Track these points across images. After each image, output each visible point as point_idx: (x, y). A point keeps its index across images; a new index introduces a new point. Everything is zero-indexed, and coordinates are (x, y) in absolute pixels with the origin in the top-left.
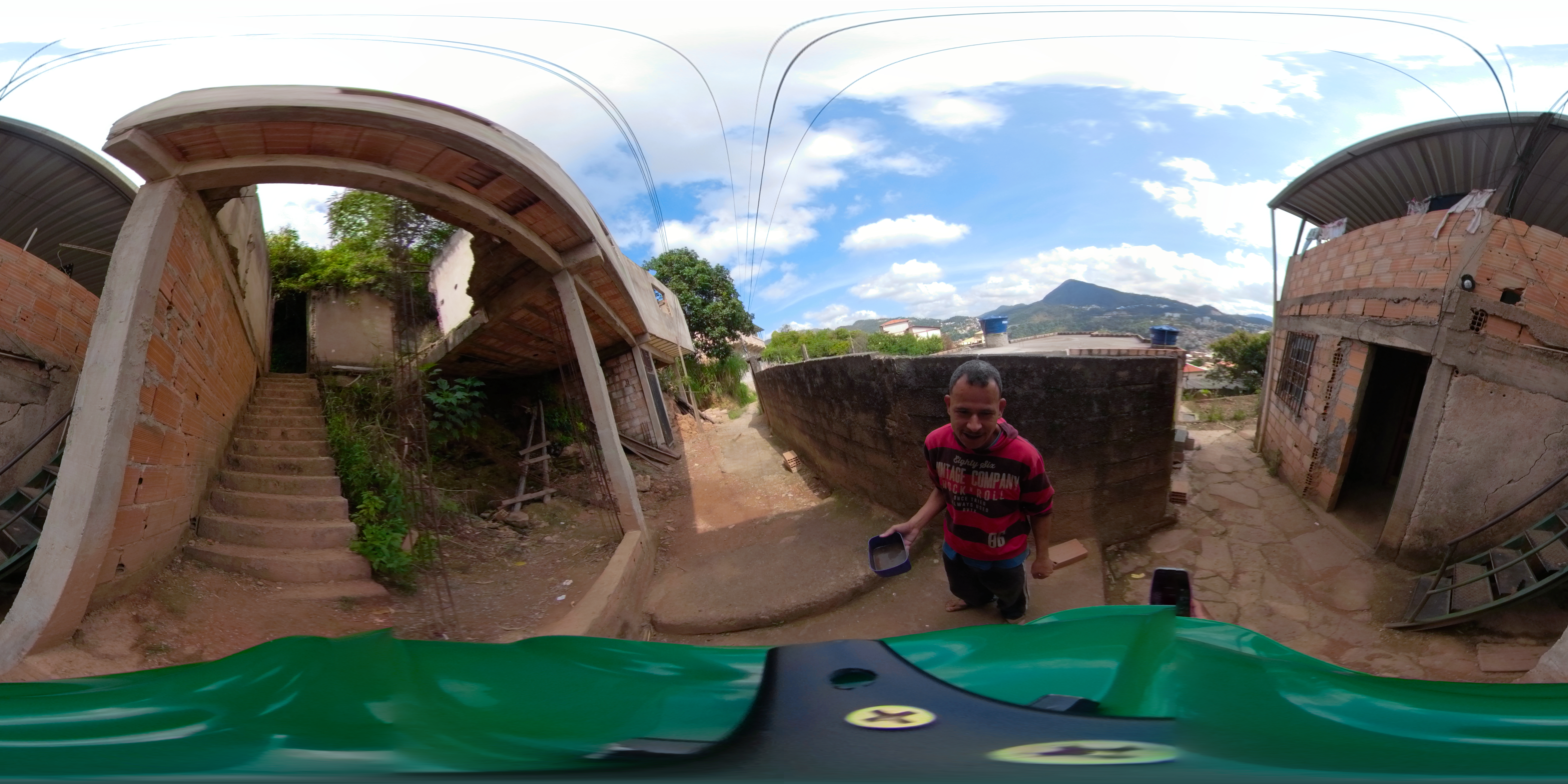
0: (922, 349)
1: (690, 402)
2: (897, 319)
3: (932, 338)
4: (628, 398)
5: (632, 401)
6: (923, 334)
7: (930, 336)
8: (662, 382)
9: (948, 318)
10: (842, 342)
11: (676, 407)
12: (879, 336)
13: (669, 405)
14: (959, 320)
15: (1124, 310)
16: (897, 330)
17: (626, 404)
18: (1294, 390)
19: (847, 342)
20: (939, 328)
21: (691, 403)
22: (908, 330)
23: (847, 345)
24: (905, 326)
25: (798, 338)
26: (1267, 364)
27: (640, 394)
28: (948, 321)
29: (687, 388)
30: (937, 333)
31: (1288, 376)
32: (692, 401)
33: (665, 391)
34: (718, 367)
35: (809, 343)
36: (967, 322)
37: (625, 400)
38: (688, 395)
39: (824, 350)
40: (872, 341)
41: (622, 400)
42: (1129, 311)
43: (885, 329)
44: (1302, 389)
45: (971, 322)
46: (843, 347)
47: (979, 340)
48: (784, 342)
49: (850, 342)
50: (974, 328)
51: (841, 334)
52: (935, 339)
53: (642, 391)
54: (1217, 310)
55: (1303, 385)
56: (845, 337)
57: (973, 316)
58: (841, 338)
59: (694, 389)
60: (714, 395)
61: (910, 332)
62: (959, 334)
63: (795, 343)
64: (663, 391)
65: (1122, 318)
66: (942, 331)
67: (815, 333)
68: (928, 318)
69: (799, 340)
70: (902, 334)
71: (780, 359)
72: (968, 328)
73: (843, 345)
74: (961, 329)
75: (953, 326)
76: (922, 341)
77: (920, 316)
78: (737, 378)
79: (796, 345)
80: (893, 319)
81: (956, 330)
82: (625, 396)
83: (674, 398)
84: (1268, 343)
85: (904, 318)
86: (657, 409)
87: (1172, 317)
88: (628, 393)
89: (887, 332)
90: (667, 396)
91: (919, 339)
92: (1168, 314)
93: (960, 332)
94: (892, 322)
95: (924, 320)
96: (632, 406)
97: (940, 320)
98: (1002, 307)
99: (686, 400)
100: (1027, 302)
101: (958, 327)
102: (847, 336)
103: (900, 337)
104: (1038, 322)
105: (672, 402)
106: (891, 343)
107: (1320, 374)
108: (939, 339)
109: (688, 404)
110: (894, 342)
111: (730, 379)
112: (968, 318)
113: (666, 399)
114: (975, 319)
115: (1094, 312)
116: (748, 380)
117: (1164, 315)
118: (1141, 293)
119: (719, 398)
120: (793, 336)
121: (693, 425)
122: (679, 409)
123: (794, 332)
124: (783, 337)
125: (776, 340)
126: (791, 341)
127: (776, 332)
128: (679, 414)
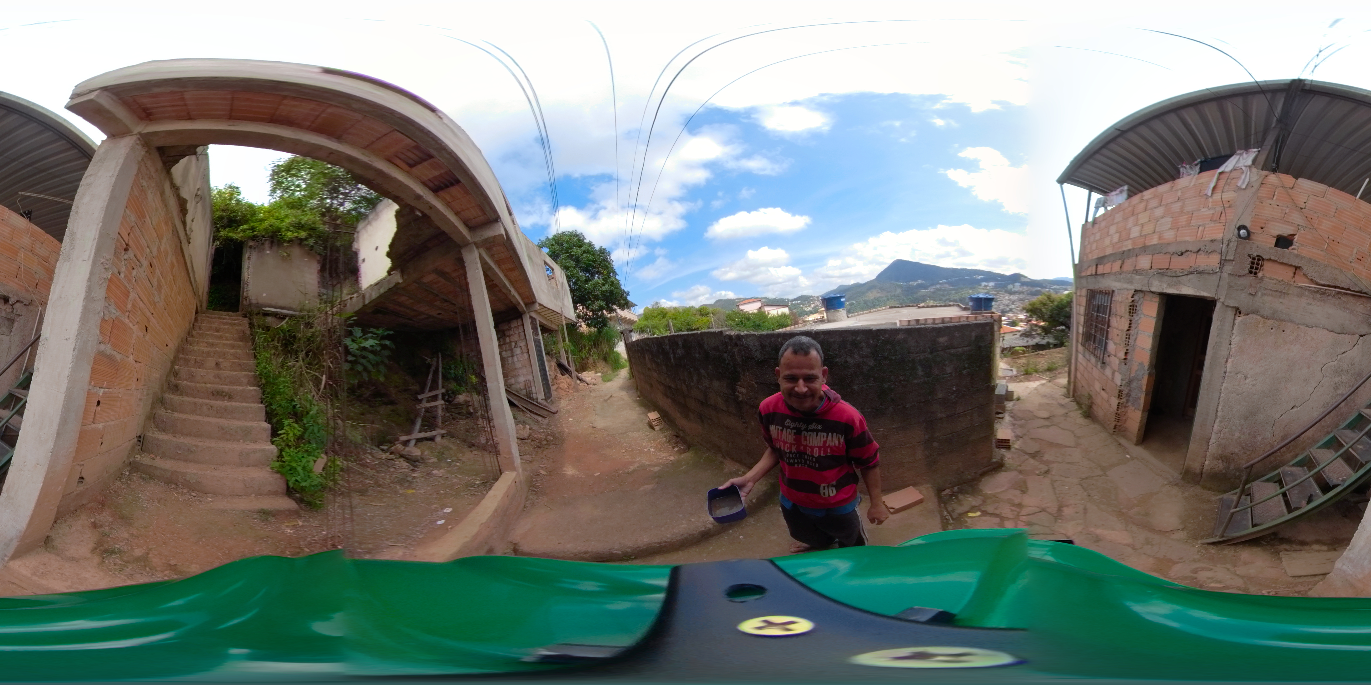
0: (773, 324)
2: (751, 298)
3: (782, 315)
4: (515, 357)
5: (518, 361)
6: (774, 312)
7: (780, 313)
8: (546, 346)
9: (795, 297)
10: (704, 318)
11: (557, 368)
12: (735, 313)
13: (550, 367)
14: (805, 299)
15: (946, 283)
16: (752, 308)
17: (514, 363)
18: (1097, 341)
19: (708, 318)
20: (787, 306)
21: (570, 366)
22: (760, 308)
23: (708, 321)
24: (758, 305)
25: (666, 314)
26: (1072, 319)
27: (526, 355)
28: (795, 300)
29: (567, 352)
30: (786, 310)
31: (1091, 329)
32: (571, 365)
33: (548, 354)
34: (595, 336)
35: (676, 319)
36: (812, 300)
37: (513, 359)
38: (568, 358)
39: (688, 325)
40: (729, 317)
41: (510, 359)
42: (950, 283)
43: (741, 307)
44: (1104, 339)
45: (815, 300)
46: (705, 323)
47: (822, 315)
48: (653, 317)
49: (711, 318)
50: (817, 306)
51: (703, 312)
52: (784, 316)
53: (528, 352)
54: (1026, 277)
55: (1105, 335)
56: (706, 314)
57: (816, 295)
58: (703, 315)
59: (573, 353)
60: (591, 360)
61: (762, 310)
62: (805, 311)
63: (664, 318)
64: (546, 354)
65: (945, 290)
66: (789, 309)
67: (681, 310)
68: (778, 298)
69: (667, 315)
70: (756, 311)
71: (650, 332)
72: (813, 305)
73: (705, 321)
74: (806, 307)
75: (799, 304)
76: (773, 318)
77: (771, 296)
78: (612, 346)
79: (665, 320)
80: (748, 299)
81: (802, 308)
82: (513, 356)
83: (555, 360)
84: (1071, 301)
85: (757, 298)
86: (540, 369)
87: (988, 286)
88: (515, 354)
89: (742, 310)
90: (549, 358)
91: (770, 316)
92: (983, 284)
93: (806, 309)
94: (747, 301)
95: (775, 299)
96: (518, 365)
97: (788, 299)
99: (566, 364)
100: (862, 282)
101: (804, 305)
102: (708, 313)
103: (754, 314)
104: (872, 298)
105: (554, 364)
106: (746, 319)
107: (1118, 324)
108: (788, 316)
109: (569, 367)
110: (748, 319)
111: (605, 347)
112: (812, 296)
113: (548, 361)
114: (818, 297)
115: (920, 286)
116: (621, 348)
117: (980, 285)
118: (959, 267)
119: (594, 362)
120: (662, 312)
121: (571, 385)
122: (558, 370)
123: (663, 308)
124: (654, 313)
125: (648, 315)
126: (660, 316)
127: (647, 307)
128: (559, 375)
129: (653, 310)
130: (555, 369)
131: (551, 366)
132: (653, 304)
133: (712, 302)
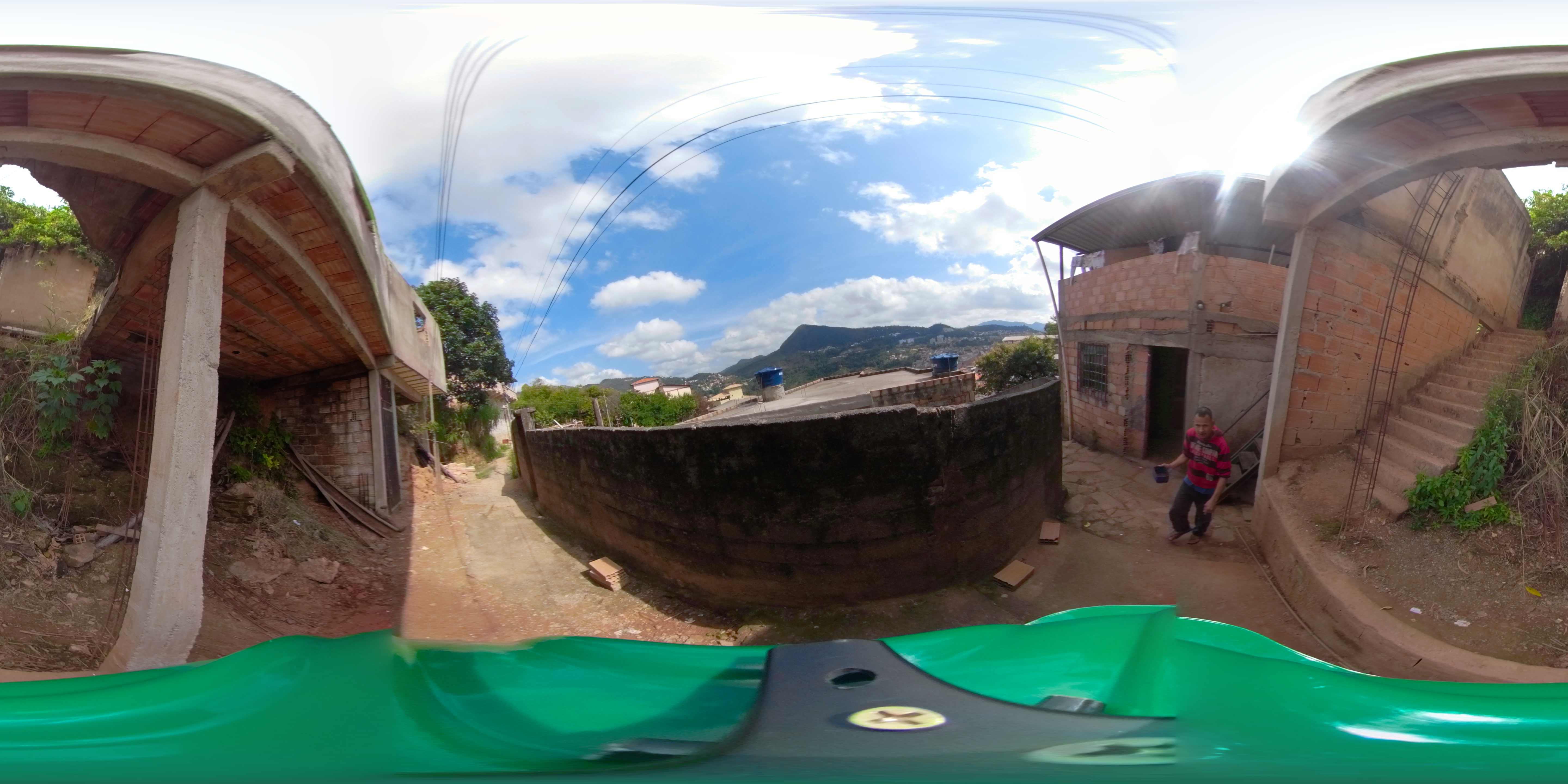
0: (674, 407)
1: (432, 453)
2: (642, 378)
3: (684, 396)
4: (351, 436)
5: (355, 442)
6: (674, 393)
7: (681, 394)
8: (400, 422)
9: (694, 375)
10: (594, 399)
11: (413, 455)
12: (630, 394)
13: (402, 451)
14: (705, 377)
16: (648, 389)
17: (347, 444)
20: (689, 386)
22: (658, 388)
24: (655, 385)
25: (550, 393)
27: (366, 434)
28: (691, 379)
29: (431, 435)
30: (688, 391)
32: (436, 451)
33: (403, 434)
34: (469, 414)
35: (561, 399)
36: (710, 378)
37: (346, 438)
38: (430, 442)
40: (625, 399)
41: (342, 438)
42: (864, 345)
43: (636, 388)
45: (714, 378)
48: (536, 396)
49: (603, 400)
50: (717, 384)
51: (593, 390)
54: (949, 327)
56: (595, 395)
57: (715, 372)
59: (438, 436)
60: (460, 447)
61: (661, 391)
62: (704, 391)
63: (546, 398)
64: (400, 435)
65: (857, 355)
66: (691, 389)
68: (673, 377)
69: (551, 395)
70: (653, 392)
72: (712, 384)
74: (705, 386)
75: (697, 382)
78: (488, 428)
79: (548, 400)
81: (700, 387)
82: (347, 433)
83: (413, 445)
85: (649, 377)
87: (907, 343)
89: (638, 391)
90: (403, 441)
91: (669, 398)
92: (901, 341)
93: (704, 389)
94: (642, 381)
95: (669, 378)
96: (354, 448)
97: (684, 378)
98: (742, 361)
99: (427, 449)
101: (701, 384)
102: (597, 394)
103: (651, 396)
105: (410, 450)
106: (643, 401)
108: (690, 397)
109: (430, 454)
110: (645, 402)
111: (479, 430)
112: (710, 374)
113: (403, 445)
114: (717, 374)
115: (831, 353)
117: (898, 343)
118: (872, 326)
119: (465, 448)
120: (545, 391)
121: (431, 482)
122: (416, 459)
123: (546, 387)
124: (535, 391)
125: (528, 394)
126: (542, 395)
127: (526, 385)
128: (416, 468)
129: (534, 388)
130: (411, 457)
131: (405, 453)
132: (534, 380)
133: (598, 381)
